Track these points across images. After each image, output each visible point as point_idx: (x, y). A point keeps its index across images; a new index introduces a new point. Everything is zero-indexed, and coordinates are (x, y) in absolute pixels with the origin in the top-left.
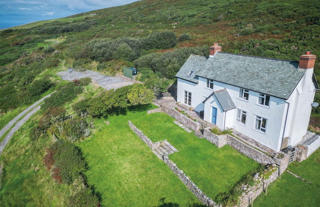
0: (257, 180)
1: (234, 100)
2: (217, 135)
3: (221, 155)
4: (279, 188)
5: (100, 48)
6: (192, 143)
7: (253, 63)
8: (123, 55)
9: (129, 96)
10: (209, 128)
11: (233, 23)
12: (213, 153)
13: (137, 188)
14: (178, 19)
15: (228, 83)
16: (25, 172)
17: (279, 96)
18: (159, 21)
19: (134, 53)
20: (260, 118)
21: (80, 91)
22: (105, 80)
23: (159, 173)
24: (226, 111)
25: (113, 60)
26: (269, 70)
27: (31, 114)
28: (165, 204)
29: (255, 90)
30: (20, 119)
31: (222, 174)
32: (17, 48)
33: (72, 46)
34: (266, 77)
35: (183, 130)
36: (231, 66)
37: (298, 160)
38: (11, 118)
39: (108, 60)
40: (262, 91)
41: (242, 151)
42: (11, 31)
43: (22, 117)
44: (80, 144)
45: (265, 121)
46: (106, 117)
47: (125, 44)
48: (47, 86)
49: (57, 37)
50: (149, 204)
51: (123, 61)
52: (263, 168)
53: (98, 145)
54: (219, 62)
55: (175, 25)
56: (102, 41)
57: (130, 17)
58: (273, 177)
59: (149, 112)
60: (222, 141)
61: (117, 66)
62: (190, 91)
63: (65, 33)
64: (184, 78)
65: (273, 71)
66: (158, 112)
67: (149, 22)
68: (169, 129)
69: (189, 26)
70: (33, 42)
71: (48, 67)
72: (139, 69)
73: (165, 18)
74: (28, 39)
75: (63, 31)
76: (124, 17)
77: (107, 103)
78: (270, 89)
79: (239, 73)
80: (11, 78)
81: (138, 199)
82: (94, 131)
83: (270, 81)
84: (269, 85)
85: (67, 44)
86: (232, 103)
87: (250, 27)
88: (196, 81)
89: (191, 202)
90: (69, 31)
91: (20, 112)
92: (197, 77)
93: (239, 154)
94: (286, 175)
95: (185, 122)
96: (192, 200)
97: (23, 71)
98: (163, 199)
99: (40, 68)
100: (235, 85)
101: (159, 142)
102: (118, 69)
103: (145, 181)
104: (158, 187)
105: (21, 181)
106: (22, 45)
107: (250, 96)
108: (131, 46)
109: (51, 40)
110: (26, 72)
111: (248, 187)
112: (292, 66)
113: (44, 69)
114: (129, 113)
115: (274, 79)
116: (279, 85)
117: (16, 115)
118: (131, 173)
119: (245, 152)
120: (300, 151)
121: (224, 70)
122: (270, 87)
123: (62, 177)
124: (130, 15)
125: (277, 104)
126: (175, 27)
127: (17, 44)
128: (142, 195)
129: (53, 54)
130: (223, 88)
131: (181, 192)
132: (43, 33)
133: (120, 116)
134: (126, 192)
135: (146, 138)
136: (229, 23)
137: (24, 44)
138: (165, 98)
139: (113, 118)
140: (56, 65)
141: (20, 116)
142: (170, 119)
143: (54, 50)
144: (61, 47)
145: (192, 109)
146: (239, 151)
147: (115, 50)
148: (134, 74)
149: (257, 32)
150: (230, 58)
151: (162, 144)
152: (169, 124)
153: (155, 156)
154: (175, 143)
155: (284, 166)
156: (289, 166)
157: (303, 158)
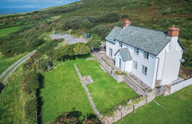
0: (129, 103)
1: (132, 55)
2: (117, 75)
4: (144, 110)
5: (73, 22)
6: (104, 78)
7: (144, 32)
8: (85, 26)
9: (74, 49)
10: (115, 70)
11: (159, 7)
12: (113, 86)
13: (63, 101)
14: (126, 5)
15: (129, 44)
16: (16, 87)
17: (152, 53)
18: (115, 6)
19: (91, 25)
20: (144, 66)
21: (56, 46)
22: (73, 40)
23: (79, 94)
24: (125, 61)
25: (79, 29)
26: (151, 37)
28: (74, 112)
29: (141, 49)
30: (24, 59)
31: (112, 98)
32: (36, 21)
33: (62, 20)
34: (149, 41)
35: (102, 70)
36: (133, 34)
37: (163, 94)
39: (77, 28)
40: (145, 49)
41: (130, 86)
42: (37, 12)
43: (25, 58)
44: (45, 74)
45: (146, 68)
46: (64, 61)
47: (87, 20)
48: (41, 42)
49: (58, 15)
50: (66, 110)
51: (84, 29)
53: (54, 75)
54: (127, 31)
55: (124, 9)
56: (76, 18)
57: (100, 4)
59: (87, 59)
60: (120, 79)
61: (81, 32)
62: (112, 48)
64: (109, 40)
65: (154, 38)
66: (93, 59)
67: (109, 7)
68: (94, 70)
69: (131, 9)
70: (45, 18)
71: (46, 32)
72: (92, 34)
73: (119, 4)
74: (42, 16)
75: (62, 12)
76: (96, 4)
77: (61, 52)
78: (149, 49)
79: (135, 38)
80: (27, 37)
81: (61, 106)
83: (150, 44)
84: (149, 46)
85: (60, 20)
86: (130, 56)
87: (169, 10)
88: (114, 42)
89: (89, 112)
90: (64, 12)
91: (25, 55)
92: (115, 40)
93: (129, 88)
94: (152, 103)
95: (105, 66)
96: (91, 111)
97: (33, 34)
98: (74, 108)
99: (42, 32)
100: (132, 45)
101: (85, 77)
102: (81, 34)
103: (69, 97)
104: (75, 101)
105: (13, 91)
106: (39, 20)
107: (139, 53)
108: (91, 21)
109: (54, 17)
110: (35, 34)
111: (122, 107)
112: (164, 35)
113: (43, 33)
114: (77, 59)
115: (153, 43)
116: (154, 46)
117: (23, 57)
118: (64, 92)
119: (131, 87)
120: (164, 89)
121: (128, 36)
122: (149, 48)
124: (100, 3)
125: (152, 58)
126: (123, 10)
127: (37, 19)
128: (64, 105)
129: (51, 25)
130: (127, 47)
131: (87, 106)
132: (51, 13)
133: (72, 60)
134: (57, 102)
135: (79, 74)
136: (157, 7)
137: (40, 19)
138: (100, 52)
139: (68, 61)
140: (50, 31)
142: (98, 64)
143: (52, 23)
144: (57, 21)
145: (112, 59)
146: (128, 86)
147: (81, 23)
148: (88, 37)
149: (172, 12)
150: (134, 29)
151: (87, 78)
152: (96, 67)
153: (81, 84)
154: (94, 78)
155: (151, 97)
156: (156, 98)
157: (167, 94)
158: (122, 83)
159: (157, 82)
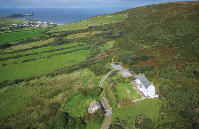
0: (139, 99)
3: (137, 95)
6: (134, 92)
7: (147, 80)
8: (129, 63)
9: (125, 80)
10: (137, 90)
13: (123, 96)
14: (158, 40)
16: (107, 90)
17: (146, 88)
21: (116, 74)
22: (123, 70)
24: (141, 87)
25: (126, 64)
27: (106, 77)
29: (144, 85)
38: (102, 77)
44: (116, 87)
45: (145, 91)
46: (121, 83)
52: (141, 97)
54: (143, 78)
58: (141, 99)
59: (129, 83)
60: (138, 92)
63: (113, 39)
64: (137, 78)
66: (131, 84)
68: (131, 88)
71: (109, 62)
72: (132, 69)
73: (154, 38)
74: (101, 42)
82: (118, 85)
88: (139, 80)
90: (115, 37)
94: (144, 100)
95: (135, 88)
100: (143, 83)
102: (127, 67)
104: (126, 96)
105: (107, 91)
123: (113, 92)
127: (98, 44)
133: (124, 83)
134: (121, 96)
135: (126, 89)
138: (135, 80)
140: (111, 61)
141: (104, 77)
148: (130, 70)
151: (129, 91)
152: (132, 87)
153: (127, 92)
154: (131, 91)
155: (144, 98)
156: (146, 99)
157: (149, 98)
158: (139, 94)
159: (148, 95)
